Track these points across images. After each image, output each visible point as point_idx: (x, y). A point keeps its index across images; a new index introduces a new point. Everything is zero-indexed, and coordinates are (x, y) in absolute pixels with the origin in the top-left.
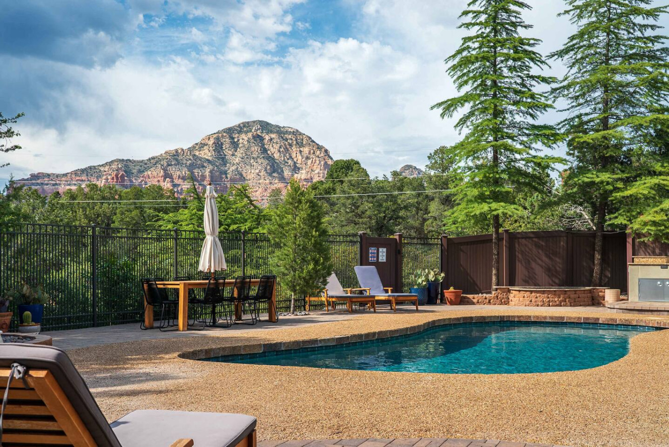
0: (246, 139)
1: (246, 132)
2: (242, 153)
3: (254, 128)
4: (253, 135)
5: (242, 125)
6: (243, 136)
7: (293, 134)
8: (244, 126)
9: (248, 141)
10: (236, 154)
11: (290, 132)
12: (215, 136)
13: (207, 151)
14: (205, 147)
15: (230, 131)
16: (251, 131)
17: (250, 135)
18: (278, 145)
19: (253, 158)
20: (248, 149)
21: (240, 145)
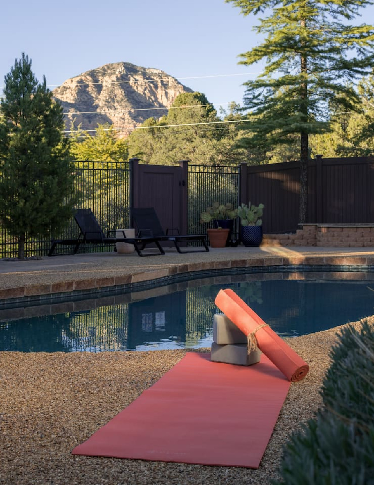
0: (110, 82)
1: (110, 75)
2: (106, 97)
3: (118, 70)
4: (117, 77)
5: (106, 67)
6: (106, 78)
7: (159, 76)
8: (108, 68)
9: (113, 84)
10: (99, 97)
11: (156, 73)
12: (78, 79)
13: (69, 95)
14: (68, 91)
15: (93, 74)
16: (115, 73)
17: (114, 78)
18: (143, 87)
19: (118, 102)
20: (112, 92)
21: (104, 88)
